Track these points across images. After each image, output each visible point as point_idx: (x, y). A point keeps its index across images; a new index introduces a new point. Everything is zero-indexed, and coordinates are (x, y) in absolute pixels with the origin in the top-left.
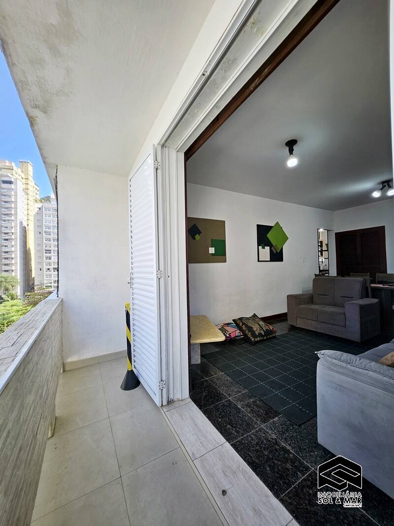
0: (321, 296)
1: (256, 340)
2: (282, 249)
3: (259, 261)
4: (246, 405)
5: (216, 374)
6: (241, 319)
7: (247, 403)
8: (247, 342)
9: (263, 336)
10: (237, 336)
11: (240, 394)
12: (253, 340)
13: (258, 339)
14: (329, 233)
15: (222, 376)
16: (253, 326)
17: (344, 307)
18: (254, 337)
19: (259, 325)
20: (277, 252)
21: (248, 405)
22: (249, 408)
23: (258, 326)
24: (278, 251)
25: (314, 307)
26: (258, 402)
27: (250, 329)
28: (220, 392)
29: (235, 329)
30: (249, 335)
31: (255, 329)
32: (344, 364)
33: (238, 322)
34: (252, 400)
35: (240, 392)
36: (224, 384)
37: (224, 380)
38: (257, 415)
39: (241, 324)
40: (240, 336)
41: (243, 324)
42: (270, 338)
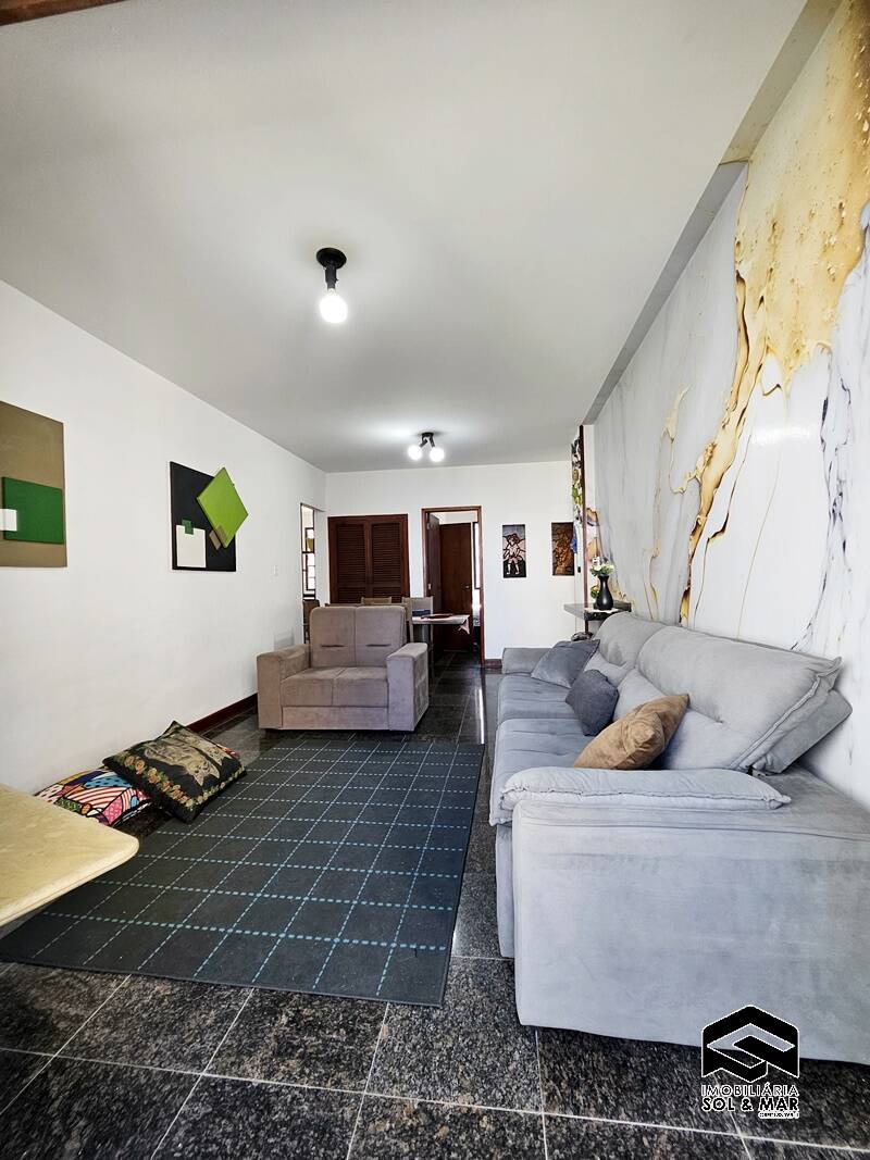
0: (327, 649)
1: (200, 800)
2: (234, 540)
3: (175, 567)
4: (278, 1054)
5: (92, 1003)
6: (137, 750)
7: (274, 1044)
8: (168, 818)
9: (216, 782)
10: (128, 811)
11: (233, 1025)
12: (190, 804)
13: (206, 795)
14: (318, 514)
15: (129, 996)
16: (184, 763)
17: (386, 666)
18: (193, 796)
19: (201, 752)
20: (222, 546)
21: (284, 1050)
22: (291, 1055)
23: (200, 758)
24: (226, 545)
25: (320, 674)
26: (306, 1012)
27: (176, 774)
28: (148, 1073)
29: (116, 792)
30: (175, 792)
31: (191, 770)
32: (572, 798)
33: (129, 762)
34: (284, 1020)
35: (229, 1016)
36: (150, 1025)
37: (145, 1008)
38: (328, 1061)
39: (140, 768)
40: (137, 806)
41: (150, 763)
42: (235, 780)
